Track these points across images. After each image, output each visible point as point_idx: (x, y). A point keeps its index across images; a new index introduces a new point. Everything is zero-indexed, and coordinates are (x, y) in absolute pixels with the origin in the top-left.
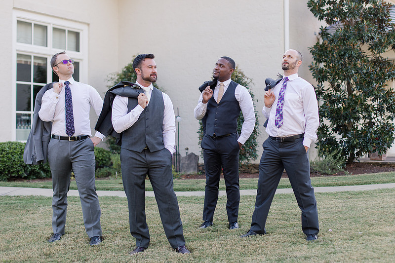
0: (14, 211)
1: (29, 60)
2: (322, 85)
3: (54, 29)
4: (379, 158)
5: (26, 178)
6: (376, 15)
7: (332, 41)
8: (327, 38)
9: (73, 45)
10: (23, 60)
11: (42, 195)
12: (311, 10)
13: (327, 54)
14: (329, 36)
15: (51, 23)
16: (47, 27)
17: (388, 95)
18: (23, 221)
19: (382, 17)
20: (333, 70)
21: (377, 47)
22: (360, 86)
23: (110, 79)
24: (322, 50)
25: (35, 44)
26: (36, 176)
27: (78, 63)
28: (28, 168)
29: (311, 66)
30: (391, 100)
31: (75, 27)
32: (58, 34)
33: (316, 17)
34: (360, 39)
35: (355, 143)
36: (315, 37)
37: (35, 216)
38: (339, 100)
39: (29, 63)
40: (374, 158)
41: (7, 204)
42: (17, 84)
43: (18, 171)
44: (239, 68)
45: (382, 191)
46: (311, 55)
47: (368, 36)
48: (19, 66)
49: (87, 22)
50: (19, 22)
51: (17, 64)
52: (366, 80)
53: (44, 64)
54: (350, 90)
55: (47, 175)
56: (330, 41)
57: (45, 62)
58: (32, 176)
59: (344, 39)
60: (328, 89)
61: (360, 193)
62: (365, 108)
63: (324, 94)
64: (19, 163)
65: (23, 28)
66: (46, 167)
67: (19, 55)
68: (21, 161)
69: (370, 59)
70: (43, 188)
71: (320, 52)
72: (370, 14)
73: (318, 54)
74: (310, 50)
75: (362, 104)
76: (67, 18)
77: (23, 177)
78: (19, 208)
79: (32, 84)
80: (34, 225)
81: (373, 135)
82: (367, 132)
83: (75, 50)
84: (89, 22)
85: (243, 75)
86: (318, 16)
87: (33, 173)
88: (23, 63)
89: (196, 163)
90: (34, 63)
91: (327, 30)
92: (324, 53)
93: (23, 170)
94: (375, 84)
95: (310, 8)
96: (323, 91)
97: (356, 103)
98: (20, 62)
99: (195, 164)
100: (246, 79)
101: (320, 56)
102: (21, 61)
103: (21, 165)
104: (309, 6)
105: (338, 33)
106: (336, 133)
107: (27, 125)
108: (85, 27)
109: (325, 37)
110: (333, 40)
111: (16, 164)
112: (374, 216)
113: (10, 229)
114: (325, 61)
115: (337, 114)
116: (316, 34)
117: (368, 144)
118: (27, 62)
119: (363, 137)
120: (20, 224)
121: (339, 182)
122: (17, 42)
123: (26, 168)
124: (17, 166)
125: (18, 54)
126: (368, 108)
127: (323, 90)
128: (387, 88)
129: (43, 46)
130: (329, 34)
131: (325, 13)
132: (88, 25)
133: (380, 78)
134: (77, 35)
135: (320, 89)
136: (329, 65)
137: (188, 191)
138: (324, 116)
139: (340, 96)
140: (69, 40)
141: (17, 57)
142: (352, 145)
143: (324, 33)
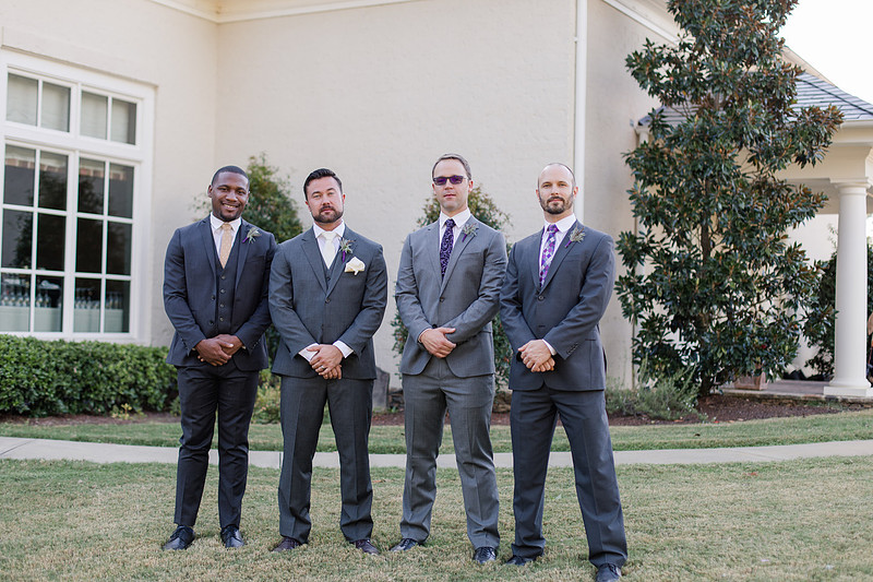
0: (39, 497)
1: (30, 160)
2: (649, 232)
3: (85, 95)
4: (753, 385)
5: (26, 415)
6: (770, 91)
7: (675, 140)
8: (664, 133)
9: (122, 129)
10: (18, 159)
11: (87, 458)
12: (634, 73)
13: (665, 166)
14: (669, 129)
15: (78, 81)
16: (69, 89)
17: (791, 257)
18: (69, 522)
19: (781, 94)
20: (680, 202)
21: (769, 155)
22: (732, 236)
23: (201, 204)
24: (653, 159)
25: (43, 125)
26: (47, 410)
27: (132, 168)
28: (31, 393)
29: (631, 191)
30: (797, 267)
31: (127, 91)
32: (91, 105)
33: (645, 87)
34: (736, 139)
35: (719, 356)
36: (631, 130)
37: (93, 511)
38: (687, 263)
39: (29, 166)
40: (743, 385)
41: (16, 480)
42: (4, 210)
43: (11, 400)
44: (483, 191)
45: (811, 463)
46: (628, 169)
47: (754, 133)
48: (10, 171)
49: (153, 82)
50: (13, 77)
51: (6, 167)
52: (747, 224)
53: (60, 169)
54: (707, 245)
55: (70, 408)
56: (671, 139)
57: (64, 165)
58: (38, 411)
59: (704, 137)
60: (662, 241)
61: (766, 468)
62: (744, 283)
63: (654, 251)
64: (14, 381)
65: (19, 89)
66: (69, 391)
67: (10, 148)
68: (17, 379)
69: (750, 181)
70: (77, 440)
71: (648, 163)
72: (757, 88)
73: (645, 167)
74: (626, 158)
75: (737, 274)
76: (112, 71)
77: (21, 412)
78: (48, 491)
79: (36, 210)
80: (96, 533)
81: (756, 339)
82: (744, 333)
83: (125, 140)
84: (156, 83)
85: (492, 207)
86: (649, 86)
87: (41, 404)
88: (17, 165)
89: (384, 388)
90: (41, 165)
91: (664, 117)
92: (656, 165)
93: (22, 398)
94: (765, 234)
95: (632, 69)
96: (651, 245)
97: (726, 272)
98: (11, 164)
99: (381, 391)
100: (498, 214)
101: (649, 170)
102: (14, 160)
103: (17, 387)
104: (630, 65)
105: (692, 124)
106: (674, 331)
107: (21, 299)
108: (147, 93)
109: (660, 131)
110: (676, 138)
111: (7, 385)
112: (833, 526)
113: (45, 543)
114: (660, 182)
115: (686, 292)
116: (632, 125)
117: (747, 359)
118: (26, 163)
119: (736, 343)
120: (64, 531)
121: (702, 439)
122: (7, 120)
123: (28, 393)
124: (9, 389)
125: (7, 146)
126: (749, 282)
127: (653, 242)
128: (789, 243)
129: (61, 129)
130: (667, 126)
131: (663, 81)
132: (155, 87)
133: (776, 221)
134: (131, 108)
135: (646, 241)
136: (668, 192)
137: (392, 452)
138: (656, 297)
139: (690, 254)
140: (115, 119)
141: (7, 152)
142: (711, 358)
143: (656, 123)
